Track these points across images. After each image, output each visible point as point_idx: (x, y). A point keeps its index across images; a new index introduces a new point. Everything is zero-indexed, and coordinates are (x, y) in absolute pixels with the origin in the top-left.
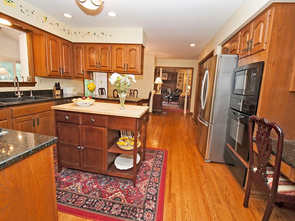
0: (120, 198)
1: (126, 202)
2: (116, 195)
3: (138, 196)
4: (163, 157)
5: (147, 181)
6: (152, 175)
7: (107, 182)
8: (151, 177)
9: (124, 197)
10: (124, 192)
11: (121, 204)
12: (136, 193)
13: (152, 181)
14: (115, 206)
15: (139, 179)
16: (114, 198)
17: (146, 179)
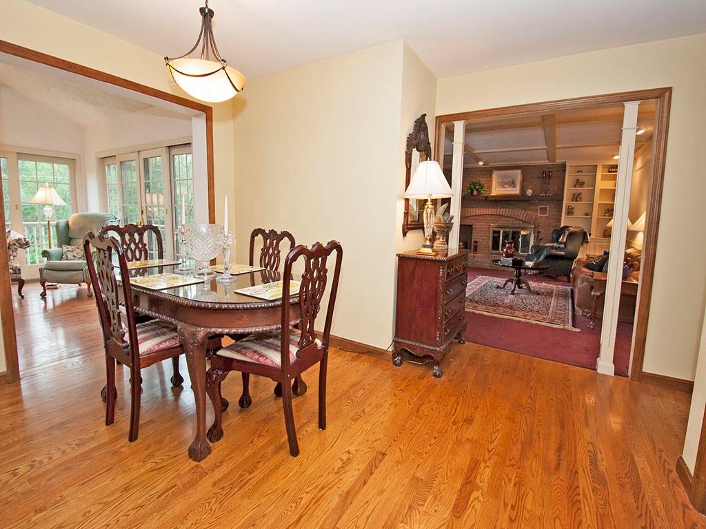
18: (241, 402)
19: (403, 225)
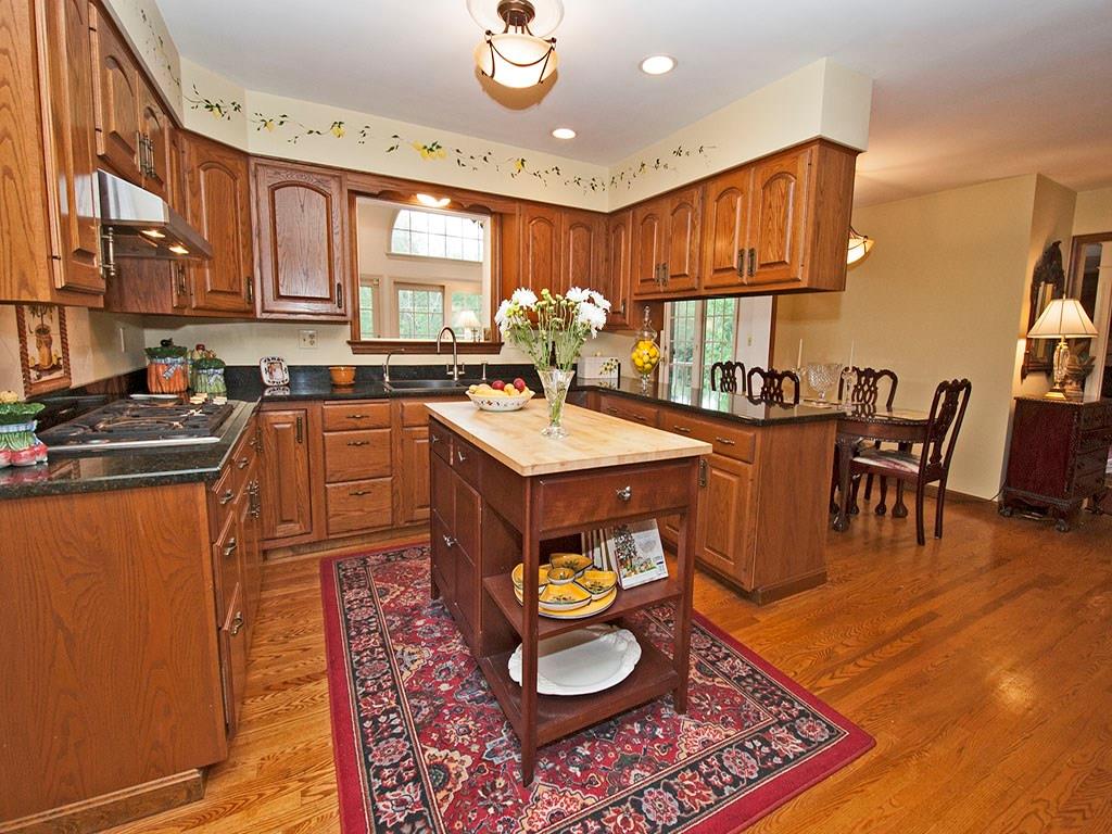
0: (448, 777)
1: (443, 810)
2: (451, 760)
3: (495, 826)
4: (797, 756)
5: (589, 802)
6: (640, 793)
7: (482, 697)
8: (624, 801)
9: (459, 787)
10: (479, 770)
11: (424, 801)
12: (501, 809)
13: (609, 821)
14: (408, 790)
15: (571, 769)
16: (436, 764)
17: (599, 792)
18: (877, 509)
19: (1023, 367)
